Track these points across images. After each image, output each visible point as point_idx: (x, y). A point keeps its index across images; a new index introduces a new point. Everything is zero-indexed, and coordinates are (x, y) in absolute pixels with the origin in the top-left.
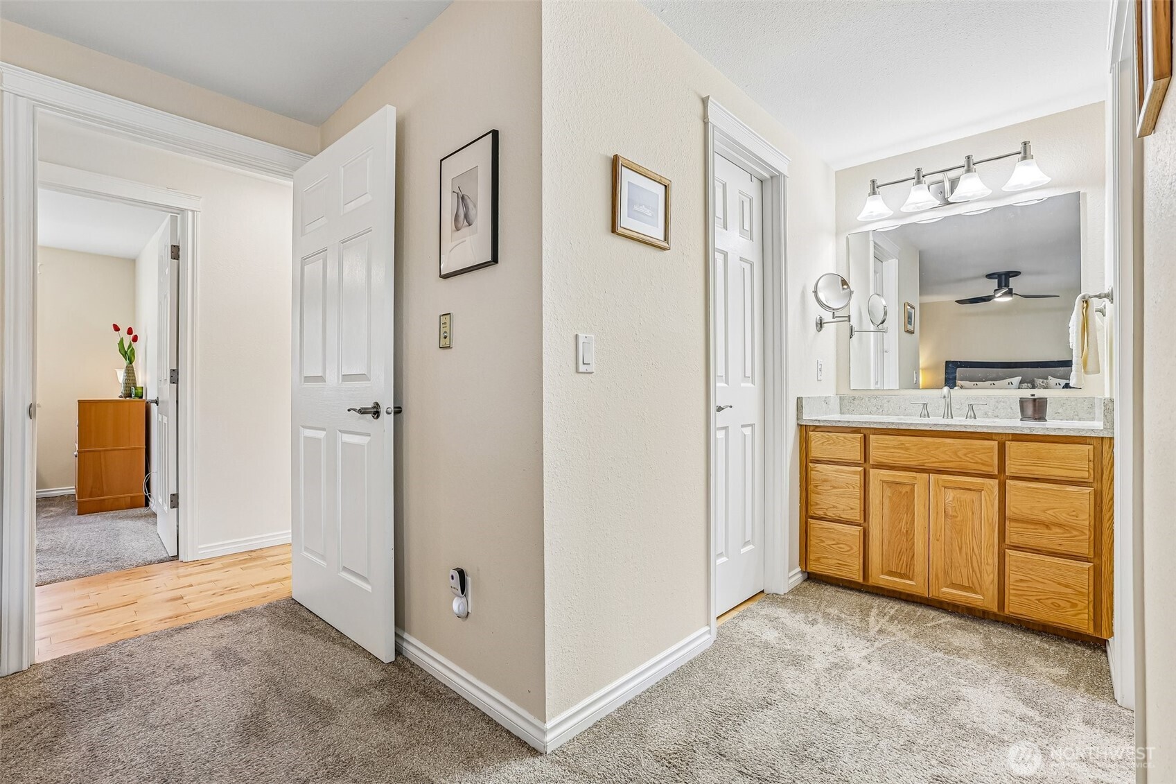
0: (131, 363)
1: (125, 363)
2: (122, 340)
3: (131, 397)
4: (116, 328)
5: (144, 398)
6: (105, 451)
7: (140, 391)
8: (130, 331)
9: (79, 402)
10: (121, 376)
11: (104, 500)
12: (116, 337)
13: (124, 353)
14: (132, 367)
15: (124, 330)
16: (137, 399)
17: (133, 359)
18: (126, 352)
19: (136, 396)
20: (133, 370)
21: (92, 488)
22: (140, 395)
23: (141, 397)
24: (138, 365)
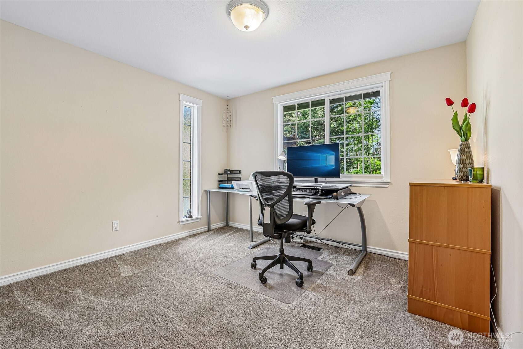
0: (467, 139)
1: (459, 140)
2: (456, 114)
3: (467, 180)
4: (450, 102)
5: (485, 180)
6: (437, 246)
7: (479, 172)
8: (465, 103)
9: (411, 185)
10: (455, 157)
11: (436, 306)
12: (449, 111)
13: (458, 129)
14: (468, 144)
15: (458, 103)
16: (476, 183)
17: (468, 134)
18: (461, 128)
19: (475, 179)
20: (469, 148)
21: (422, 287)
22: (479, 177)
23: (481, 181)
24: (475, 141)
